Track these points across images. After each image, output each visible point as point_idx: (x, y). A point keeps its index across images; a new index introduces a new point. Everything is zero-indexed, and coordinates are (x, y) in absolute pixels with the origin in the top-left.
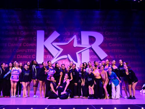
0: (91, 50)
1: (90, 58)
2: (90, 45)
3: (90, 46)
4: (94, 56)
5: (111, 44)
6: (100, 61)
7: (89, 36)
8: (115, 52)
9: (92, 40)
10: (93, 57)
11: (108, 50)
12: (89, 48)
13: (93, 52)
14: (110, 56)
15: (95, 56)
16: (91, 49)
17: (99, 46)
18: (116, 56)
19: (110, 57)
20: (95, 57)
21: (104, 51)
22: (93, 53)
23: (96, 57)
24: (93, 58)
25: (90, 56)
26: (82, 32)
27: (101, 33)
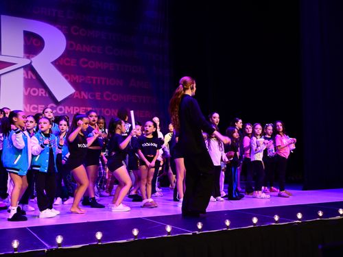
0: (30, 73)
1: (27, 94)
2: (28, 58)
3: (27, 62)
4: (36, 90)
5: (86, 60)
6: (55, 106)
7: (24, 31)
8: (94, 82)
9: (33, 45)
10: (34, 92)
11: (77, 76)
12: (24, 67)
13: (34, 78)
14: (83, 93)
15: (40, 90)
16: (29, 68)
17: (52, 63)
18: (97, 94)
19: (80, 95)
20: (41, 92)
21: (66, 78)
22: (34, 80)
23: (43, 93)
24: (36, 94)
25: (26, 90)
26: (2, 16)
27: (58, 28)
